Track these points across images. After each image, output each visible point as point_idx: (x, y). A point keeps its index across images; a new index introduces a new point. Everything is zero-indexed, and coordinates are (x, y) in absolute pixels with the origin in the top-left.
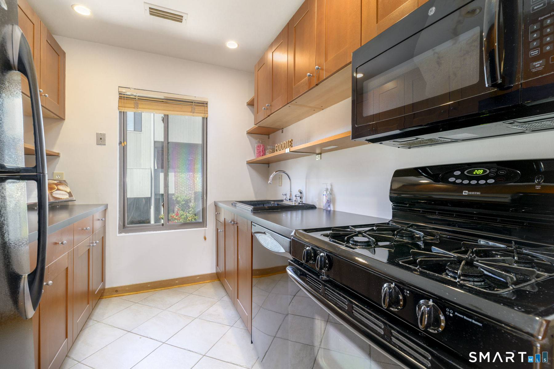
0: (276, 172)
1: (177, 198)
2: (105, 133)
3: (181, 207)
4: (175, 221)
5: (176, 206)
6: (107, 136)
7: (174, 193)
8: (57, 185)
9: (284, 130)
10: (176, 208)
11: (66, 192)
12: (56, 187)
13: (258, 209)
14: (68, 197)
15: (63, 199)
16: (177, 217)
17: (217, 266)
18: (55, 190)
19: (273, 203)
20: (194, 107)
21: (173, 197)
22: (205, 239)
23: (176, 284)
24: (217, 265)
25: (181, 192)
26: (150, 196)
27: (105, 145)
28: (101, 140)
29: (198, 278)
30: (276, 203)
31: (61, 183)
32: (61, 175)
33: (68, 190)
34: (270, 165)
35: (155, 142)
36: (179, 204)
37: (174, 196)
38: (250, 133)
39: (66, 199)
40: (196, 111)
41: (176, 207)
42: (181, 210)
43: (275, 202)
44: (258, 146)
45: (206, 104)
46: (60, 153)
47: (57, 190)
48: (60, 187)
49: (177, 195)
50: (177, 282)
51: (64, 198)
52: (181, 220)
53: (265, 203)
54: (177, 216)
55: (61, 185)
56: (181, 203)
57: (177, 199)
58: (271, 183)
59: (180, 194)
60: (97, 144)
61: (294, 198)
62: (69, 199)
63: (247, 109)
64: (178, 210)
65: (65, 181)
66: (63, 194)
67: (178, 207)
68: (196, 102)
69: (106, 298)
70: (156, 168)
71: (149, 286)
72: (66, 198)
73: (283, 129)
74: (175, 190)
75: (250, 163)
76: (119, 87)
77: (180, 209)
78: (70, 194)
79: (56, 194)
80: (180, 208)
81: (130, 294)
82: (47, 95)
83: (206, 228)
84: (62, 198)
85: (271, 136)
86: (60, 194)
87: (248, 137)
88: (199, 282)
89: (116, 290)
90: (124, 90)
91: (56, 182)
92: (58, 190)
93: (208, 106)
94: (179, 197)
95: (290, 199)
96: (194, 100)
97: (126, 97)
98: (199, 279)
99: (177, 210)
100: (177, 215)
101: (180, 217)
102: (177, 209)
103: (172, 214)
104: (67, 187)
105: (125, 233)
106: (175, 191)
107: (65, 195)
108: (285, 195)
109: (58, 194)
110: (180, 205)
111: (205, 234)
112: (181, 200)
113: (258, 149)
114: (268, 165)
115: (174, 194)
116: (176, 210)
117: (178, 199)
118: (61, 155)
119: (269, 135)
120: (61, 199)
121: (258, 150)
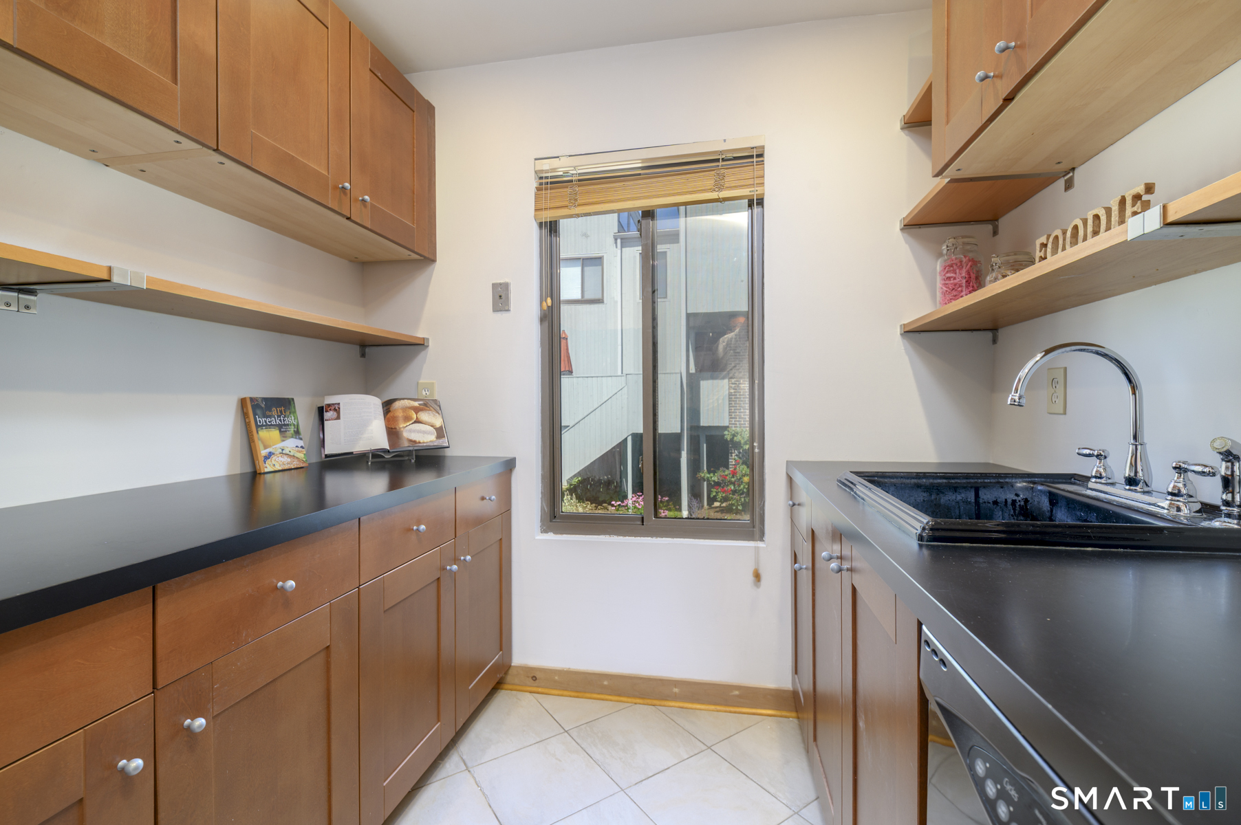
0: (1048, 352)
1: (734, 436)
2: (507, 280)
3: (743, 456)
4: (729, 488)
5: (732, 453)
6: (512, 289)
7: (727, 424)
8: (417, 410)
9: (1078, 175)
10: (732, 459)
11: (432, 426)
12: (414, 416)
13: (958, 534)
14: (435, 439)
15: (424, 443)
16: (733, 479)
17: (796, 673)
18: (411, 422)
19: (1026, 489)
20: (722, 171)
21: (726, 433)
22: (757, 576)
23: (675, 698)
24: (796, 670)
25: (742, 422)
26: (679, 431)
27: (508, 310)
28: (501, 297)
29: (737, 693)
30: (1040, 487)
31: (427, 407)
32: (430, 387)
33: (438, 422)
34: (1002, 333)
35: (688, 316)
36: (738, 450)
37: (729, 431)
38: (914, 225)
39: (428, 444)
40: (727, 185)
41: (732, 456)
42: (743, 464)
43: (1034, 483)
44: (951, 266)
45: (761, 155)
46: (428, 339)
47: (415, 422)
48: (424, 416)
49: (733, 429)
50: (676, 690)
51: (425, 441)
52: (742, 486)
53: (985, 486)
54: (733, 477)
55: (425, 410)
56: (742, 447)
57: (733, 438)
58: (1023, 401)
59: (740, 427)
60: (494, 311)
61: (1163, 479)
62: (435, 444)
63: (905, 142)
64: (737, 463)
65: (435, 401)
66: (424, 432)
67: (736, 455)
68: (730, 155)
69: (511, 690)
70: (692, 370)
71: (606, 683)
72: (431, 441)
73: (1073, 169)
74: (731, 418)
75: (916, 332)
76: (536, 159)
77: (741, 461)
78: (440, 432)
79: (410, 431)
80: (740, 458)
81: (562, 695)
82: (367, 197)
83: (760, 544)
84: (422, 441)
85: (1004, 222)
86: (419, 432)
87: (907, 242)
88: (738, 706)
89: (532, 675)
90: (545, 165)
91: (416, 404)
92: (417, 421)
93: (765, 162)
94: (737, 433)
95: (1132, 482)
96: (721, 152)
97: (551, 183)
98: (737, 696)
99: (734, 463)
100: (734, 473)
101: (740, 478)
102: (734, 461)
103: (724, 471)
104: (437, 414)
105: (556, 532)
106: (730, 421)
107: (429, 433)
108: (1098, 456)
109: (414, 431)
110: (740, 453)
111: (757, 561)
112: (742, 442)
113: (948, 275)
114: (989, 335)
115: (728, 427)
116: (732, 462)
117: (735, 438)
118: (431, 343)
119: (993, 220)
120: (419, 443)
121: (949, 278)
